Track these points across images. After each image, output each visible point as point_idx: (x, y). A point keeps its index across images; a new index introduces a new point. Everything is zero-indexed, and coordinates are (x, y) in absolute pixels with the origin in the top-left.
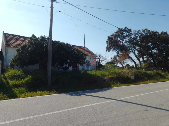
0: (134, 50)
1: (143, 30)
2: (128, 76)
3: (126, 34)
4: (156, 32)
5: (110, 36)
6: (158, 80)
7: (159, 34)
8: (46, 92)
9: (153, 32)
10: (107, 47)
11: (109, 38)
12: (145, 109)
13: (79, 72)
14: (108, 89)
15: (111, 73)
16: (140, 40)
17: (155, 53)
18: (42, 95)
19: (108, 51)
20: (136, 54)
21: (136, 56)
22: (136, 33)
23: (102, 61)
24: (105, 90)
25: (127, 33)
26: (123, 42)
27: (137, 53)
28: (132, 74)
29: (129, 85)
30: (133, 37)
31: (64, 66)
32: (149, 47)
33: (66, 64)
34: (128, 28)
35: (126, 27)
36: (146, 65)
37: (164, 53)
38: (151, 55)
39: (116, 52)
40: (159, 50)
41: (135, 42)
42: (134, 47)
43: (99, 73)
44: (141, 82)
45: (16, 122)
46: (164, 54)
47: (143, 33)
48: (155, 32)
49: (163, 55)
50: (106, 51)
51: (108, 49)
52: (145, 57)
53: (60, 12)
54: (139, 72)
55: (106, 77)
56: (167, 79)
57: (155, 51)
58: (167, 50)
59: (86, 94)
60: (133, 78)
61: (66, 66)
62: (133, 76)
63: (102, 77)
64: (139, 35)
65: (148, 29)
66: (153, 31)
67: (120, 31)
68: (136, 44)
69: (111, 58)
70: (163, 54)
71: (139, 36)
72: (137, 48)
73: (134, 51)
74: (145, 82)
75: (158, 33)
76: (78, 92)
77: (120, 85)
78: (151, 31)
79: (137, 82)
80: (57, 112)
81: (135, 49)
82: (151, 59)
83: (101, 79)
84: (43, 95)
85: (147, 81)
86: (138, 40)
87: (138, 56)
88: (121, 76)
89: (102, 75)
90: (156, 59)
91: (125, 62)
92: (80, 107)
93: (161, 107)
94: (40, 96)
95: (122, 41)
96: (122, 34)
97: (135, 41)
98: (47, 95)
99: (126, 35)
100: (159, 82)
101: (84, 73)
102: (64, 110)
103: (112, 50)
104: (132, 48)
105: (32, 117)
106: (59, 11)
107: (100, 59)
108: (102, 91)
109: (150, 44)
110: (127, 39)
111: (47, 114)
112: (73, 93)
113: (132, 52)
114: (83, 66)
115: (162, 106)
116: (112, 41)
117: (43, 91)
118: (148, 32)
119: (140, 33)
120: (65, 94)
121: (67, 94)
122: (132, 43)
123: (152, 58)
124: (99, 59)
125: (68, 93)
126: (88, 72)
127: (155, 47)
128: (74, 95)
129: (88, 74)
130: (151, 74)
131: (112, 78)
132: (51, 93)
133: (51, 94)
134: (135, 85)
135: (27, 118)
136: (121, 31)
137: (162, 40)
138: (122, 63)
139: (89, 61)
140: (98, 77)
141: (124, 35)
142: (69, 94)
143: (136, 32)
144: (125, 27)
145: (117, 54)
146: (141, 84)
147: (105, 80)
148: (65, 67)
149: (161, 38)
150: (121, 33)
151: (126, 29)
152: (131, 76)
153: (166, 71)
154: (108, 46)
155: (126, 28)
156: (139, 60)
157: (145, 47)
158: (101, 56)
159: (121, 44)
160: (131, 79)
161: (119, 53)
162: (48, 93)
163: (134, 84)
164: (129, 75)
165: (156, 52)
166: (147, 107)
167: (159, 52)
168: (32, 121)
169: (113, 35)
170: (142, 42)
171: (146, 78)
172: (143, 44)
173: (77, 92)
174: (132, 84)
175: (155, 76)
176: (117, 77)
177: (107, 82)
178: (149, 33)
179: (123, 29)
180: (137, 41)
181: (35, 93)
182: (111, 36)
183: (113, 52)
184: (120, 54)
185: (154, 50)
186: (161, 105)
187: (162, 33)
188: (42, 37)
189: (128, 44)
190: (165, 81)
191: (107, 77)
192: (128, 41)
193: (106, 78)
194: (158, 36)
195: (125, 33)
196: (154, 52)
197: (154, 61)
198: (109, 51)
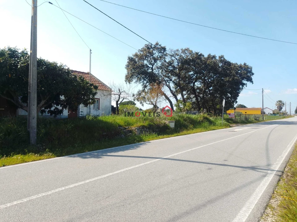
0: (168, 82)
1: (182, 49)
2: (165, 123)
3: (157, 54)
4: (201, 55)
5: (131, 56)
6: (206, 128)
7: (204, 58)
8: (32, 156)
9: (197, 54)
10: (126, 76)
11: (131, 60)
12: (207, 168)
13: (84, 118)
14: (141, 144)
15: (140, 118)
16: (178, 65)
17: (198, 88)
18: (26, 162)
19: (128, 83)
20: (172, 89)
21: (171, 91)
22: (172, 54)
23: (124, 99)
24: (138, 147)
25: (160, 54)
26: (152, 68)
27: (173, 87)
28: (170, 120)
29: (169, 136)
30: (167, 60)
32: (190, 77)
33: (58, 105)
34: (160, 45)
35: (158, 44)
36: (189, 106)
37: (211, 88)
38: (193, 91)
39: (142, 84)
40: (204, 82)
41: (171, 68)
42: (168, 77)
43: (119, 119)
44: (185, 132)
45: (6, 208)
46: (211, 90)
47: (182, 54)
48: (199, 54)
49: (210, 90)
50: (126, 81)
51: (129, 79)
52: (184, 93)
53: (52, 4)
54: (180, 117)
55: (133, 125)
56: (217, 125)
57: (199, 83)
58: (217, 83)
59: (109, 154)
60: (172, 125)
61: (56, 108)
62: (172, 122)
63: (126, 126)
64: (177, 57)
65: (190, 49)
66: (196, 52)
67: (148, 51)
68: (173, 72)
69: (134, 95)
70: (210, 89)
71: (176, 59)
72: (174, 78)
73: (169, 83)
74: (191, 131)
75: (203, 56)
76: (95, 153)
77: (156, 137)
78: (194, 52)
79: (179, 132)
80: (76, 185)
81: (171, 80)
82: (192, 96)
83: (126, 129)
84: (29, 162)
85: (192, 130)
86: (176, 66)
87: (174, 92)
88: (156, 123)
89: (125, 122)
90: (199, 97)
91: (158, 100)
92: (111, 174)
93: (226, 163)
94: (21, 163)
95: (152, 67)
96: (152, 54)
97: (170, 67)
98: (35, 161)
99: (157, 57)
100: (209, 131)
101: (92, 120)
102: (87, 181)
103: (134, 81)
104: (167, 79)
105: (32, 197)
106: (50, 3)
107: (121, 95)
108: (133, 148)
109: (192, 73)
110: (159, 63)
111: (60, 189)
112: (87, 155)
113: (167, 85)
114: (88, 109)
115: (226, 161)
116: (135, 65)
117: (24, 153)
118: (190, 54)
119: (178, 55)
120: (71, 157)
121: (74, 157)
122: (166, 71)
123: (194, 95)
124: (119, 95)
125: (75, 155)
126: (100, 118)
127: (200, 78)
128: (89, 158)
129: (101, 122)
130: (197, 118)
131: (143, 127)
132: (42, 157)
133: (43, 159)
134: (177, 136)
135: (25, 200)
136: (150, 49)
137: (210, 67)
138: (154, 103)
139: (99, 99)
140: (120, 126)
141: (154, 56)
142: (78, 156)
143: (173, 53)
144: (156, 43)
145: (143, 87)
146: (185, 134)
147: (131, 131)
148: (54, 110)
149: (209, 64)
150: (149, 53)
151: (158, 46)
152: (169, 122)
153: (214, 115)
154: (128, 74)
155: (157, 44)
156: (176, 98)
157: (184, 78)
158: (123, 90)
159: (150, 70)
160: (170, 127)
161: (145, 87)
163: (177, 134)
164: (167, 122)
165: (200, 86)
166: (209, 165)
167: (204, 86)
168: (39, 203)
169: (136, 55)
170: (181, 69)
171: (191, 126)
172: (183, 73)
173: (93, 153)
174: (173, 135)
175: (202, 121)
176: (149, 125)
177: (136, 134)
178: (191, 55)
179: (153, 46)
180: (174, 67)
181: (9, 159)
182: (133, 57)
183: (136, 85)
184: (148, 87)
185: (197, 82)
186: (225, 160)
187: (208, 56)
189: (160, 71)
190: (217, 128)
191: (135, 126)
192: (161, 67)
193: (133, 128)
194: (204, 61)
195: (155, 53)
196: (197, 85)
197: (197, 99)
198: (129, 83)
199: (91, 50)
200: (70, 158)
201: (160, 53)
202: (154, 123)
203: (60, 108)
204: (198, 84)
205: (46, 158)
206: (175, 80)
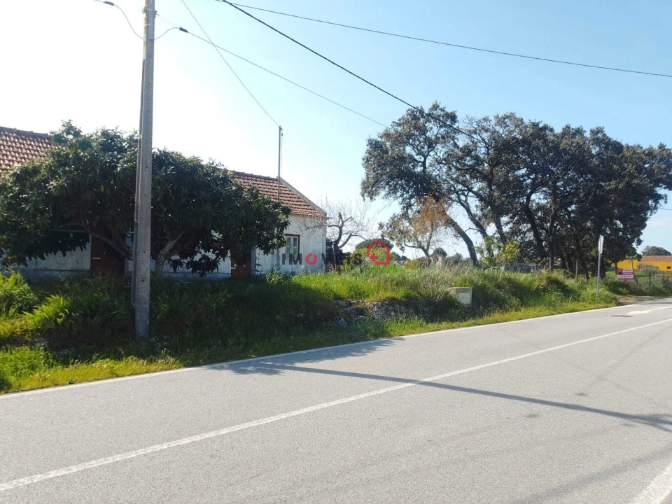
0: (464, 194)
1: (497, 117)
2: (447, 293)
3: (435, 130)
4: (545, 128)
5: (375, 137)
6: (554, 306)
7: (554, 135)
8: (133, 363)
9: (535, 125)
10: (364, 183)
11: (375, 146)
12: (527, 412)
13: (261, 279)
14: (380, 344)
15: (386, 281)
16: (488, 154)
17: (540, 208)
18: (118, 376)
19: (367, 199)
20: (474, 210)
21: (472, 217)
22: (472, 129)
23: (351, 235)
24: (370, 349)
25: (442, 130)
26: (424, 163)
27: (477, 206)
28: (461, 285)
29: (454, 324)
30: (461, 144)
31: (197, 257)
32: (518, 183)
33: (207, 250)
34: (442, 110)
35: (438, 106)
36: (511, 252)
37: (573, 207)
38: (527, 214)
39: (400, 199)
40: (554, 193)
41: (469, 161)
42: (464, 183)
43: (338, 283)
44: (497, 316)
45: (28, 486)
46: (573, 212)
47: (498, 128)
48: (541, 125)
49: (569, 213)
50: (363, 195)
51: (369, 189)
52: (504, 219)
53: (186, 31)
54: (486, 277)
55: (368, 296)
56: (584, 300)
57: (542, 196)
58: (585, 195)
59: (298, 365)
60: (465, 298)
61: (204, 257)
62: (465, 291)
63: (352, 297)
64: (485, 135)
65: (518, 116)
66: (533, 121)
67: (416, 121)
68: (474, 171)
69: (381, 226)
70: (570, 209)
71: (484, 140)
72: (477, 185)
73: (466, 196)
74: (512, 313)
75: (552, 130)
76: (265, 360)
77: (421, 326)
78: (526, 121)
79: (481, 315)
80: (197, 438)
81: (470, 190)
82: (525, 227)
83: (351, 304)
84: (123, 376)
85: (516, 310)
86: (482, 156)
87: (480, 219)
88: (423, 293)
89: (351, 290)
90: (543, 229)
91: (434, 238)
92: (284, 416)
93: (581, 402)
94: (108, 378)
95: (423, 159)
96: (423, 131)
97: (468, 158)
98: (136, 374)
99: (436, 136)
100: (560, 313)
101: (279, 283)
102: (225, 431)
103: (383, 193)
104: (460, 187)
105: (92, 462)
106: (181, 29)
107: (344, 228)
108: (359, 351)
109: (523, 171)
110: (441, 151)
111: (158, 448)
112: (249, 364)
113: (460, 201)
114: (275, 258)
115: (583, 398)
116: (382, 158)
117: (118, 357)
118: (517, 126)
119: (487, 131)
120: (215, 368)
121: (222, 368)
122: (458, 169)
123: (529, 226)
124: (341, 228)
125: (225, 364)
126: (295, 279)
127: (543, 184)
128: (251, 372)
129: (298, 288)
130: (531, 283)
131: (393, 302)
132: (153, 367)
133: (155, 371)
134: (475, 324)
135: (74, 469)
136: (419, 119)
137: (567, 157)
138: (425, 245)
139: (299, 236)
140: (338, 298)
141: (428, 134)
142: (231, 368)
143: (474, 125)
144: (434, 105)
145: (404, 207)
146: (497, 322)
147: (362, 312)
148: (200, 260)
149: (564, 150)
150: (417, 128)
151: (438, 112)
152: (458, 291)
153: (581, 272)
154: (368, 178)
155: (435, 107)
156: (483, 232)
157: (505, 185)
158: (348, 216)
159: (419, 169)
160: (459, 303)
161: (409, 206)
162: (144, 368)
163: (473, 321)
164: (452, 291)
165: (543, 202)
166: (534, 404)
167: (554, 201)
168: (100, 479)
169: (387, 135)
170: (494, 162)
171: (515, 301)
172: (500, 172)
173: (263, 360)
174: (465, 323)
175: (544, 290)
176: (407, 296)
177: (374, 318)
178: (521, 130)
179: (427, 111)
180: (477, 158)
181: (83, 368)
182: (379, 139)
183: (386, 202)
184: (415, 208)
185: (538, 194)
186: (582, 394)
187: (564, 129)
188: (105, 134)
189: (445, 169)
190: (578, 308)
191: (372, 298)
192: (445, 159)
193: (368, 303)
194: (553, 142)
195: (431, 129)
196: (537, 201)
197: (537, 235)
198: (371, 198)
199: (280, 129)
200: (211, 371)
201: (441, 127)
202: (419, 293)
203: (211, 255)
204: (538, 198)
205: (161, 370)
206: (480, 189)
